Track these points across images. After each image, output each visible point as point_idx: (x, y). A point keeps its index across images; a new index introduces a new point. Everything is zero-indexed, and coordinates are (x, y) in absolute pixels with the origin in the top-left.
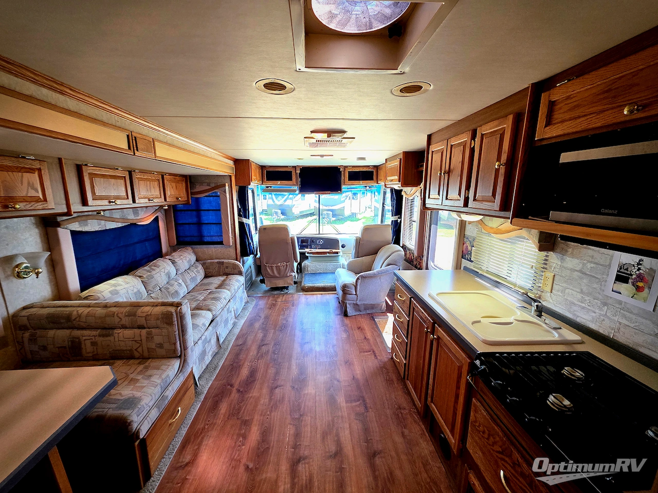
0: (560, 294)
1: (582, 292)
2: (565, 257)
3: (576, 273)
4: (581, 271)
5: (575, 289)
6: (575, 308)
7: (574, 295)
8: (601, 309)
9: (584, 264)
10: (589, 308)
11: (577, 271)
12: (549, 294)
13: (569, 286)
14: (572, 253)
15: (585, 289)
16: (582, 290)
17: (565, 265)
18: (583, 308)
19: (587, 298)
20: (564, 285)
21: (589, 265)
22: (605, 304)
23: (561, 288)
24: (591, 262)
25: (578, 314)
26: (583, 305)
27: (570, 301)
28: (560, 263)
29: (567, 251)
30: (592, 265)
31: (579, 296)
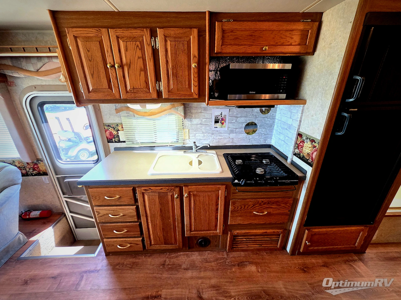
0: (193, 137)
1: (203, 133)
2: (192, 119)
3: (199, 125)
4: (201, 124)
5: (200, 133)
6: (202, 141)
7: (199, 136)
8: (212, 137)
9: (201, 120)
10: (207, 138)
11: (199, 124)
12: (188, 140)
13: (197, 133)
14: (195, 116)
15: (204, 131)
16: (203, 132)
17: (193, 123)
18: (205, 139)
19: (206, 135)
20: (195, 133)
21: (204, 120)
22: (213, 134)
23: (193, 135)
24: (204, 118)
25: (203, 143)
26: (205, 138)
27: (199, 139)
28: (190, 123)
29: (192, 116)
30: (205, 120)
31: (202, 135)
